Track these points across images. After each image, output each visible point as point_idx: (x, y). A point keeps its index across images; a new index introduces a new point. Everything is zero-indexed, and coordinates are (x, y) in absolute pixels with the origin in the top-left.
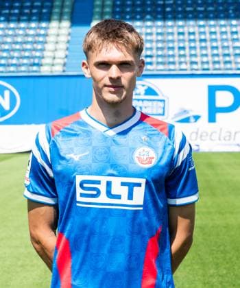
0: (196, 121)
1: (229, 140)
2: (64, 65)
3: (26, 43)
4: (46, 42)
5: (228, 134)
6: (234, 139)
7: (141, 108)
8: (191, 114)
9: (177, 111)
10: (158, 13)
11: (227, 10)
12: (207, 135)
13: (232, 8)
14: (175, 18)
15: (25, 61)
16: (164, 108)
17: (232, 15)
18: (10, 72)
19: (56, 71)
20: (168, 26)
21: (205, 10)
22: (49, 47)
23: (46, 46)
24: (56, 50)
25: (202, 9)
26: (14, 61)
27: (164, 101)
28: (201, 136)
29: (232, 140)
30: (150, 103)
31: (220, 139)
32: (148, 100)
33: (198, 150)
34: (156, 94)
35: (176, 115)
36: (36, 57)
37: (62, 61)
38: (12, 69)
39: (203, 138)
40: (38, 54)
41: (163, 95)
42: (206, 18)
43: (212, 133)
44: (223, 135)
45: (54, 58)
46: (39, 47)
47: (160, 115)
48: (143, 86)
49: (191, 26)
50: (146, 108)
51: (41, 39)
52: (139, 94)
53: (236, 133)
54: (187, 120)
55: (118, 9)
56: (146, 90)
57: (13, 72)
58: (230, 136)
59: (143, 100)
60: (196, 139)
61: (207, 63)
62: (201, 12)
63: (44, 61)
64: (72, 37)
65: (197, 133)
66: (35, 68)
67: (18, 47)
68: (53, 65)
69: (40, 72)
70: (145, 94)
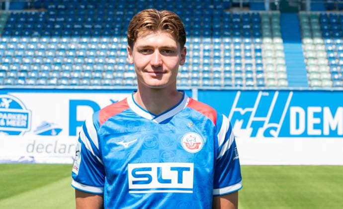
0: (57, 134)
1: (64, 152)
5: (63, 147)
6: (69, 152)
7: (5, 120)
8: (53, 127)
9: (39, 124)
10: (47, 29)
11: (113, 28)
12: (43, 148)
13: (118, 26)
14: (61, 35)
16: (27, 121)
17: (116, 33)
20: (53, 43)
21: (93, 28)
25: (90, 26)
27: (27, 114)
28: (37, 148)
29: (66, 153)
30: (14, 116)
31: (55, 152)
32: (12, 113)
33: (32, 161)
34: (20, 107)
35: (39, 128)
39: (39, 150)
41: (26, 109)
42: (91, 35)
43: (47, 146)
44: (59, 147)
47: (23, 127)
48: (8, 99)
49: (74, 43)
50: (10, 120)
52: (4, 107)
53: (70, 146)
54: (48, 133)
55: (9, 26)
56: (10, 104)
58: (65, 149)
59: (7, 113)
62: (88, 29)
65: (33, 145)
70: (10, 107)
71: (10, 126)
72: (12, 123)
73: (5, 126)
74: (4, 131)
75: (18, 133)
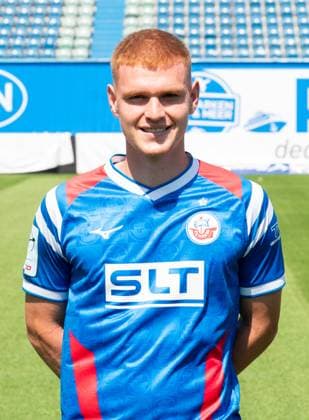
2: (90, 47)
3: (33, 15)
4: (62, 15)
7: (200, 110)
9: (252, 115)
12: (300, 151)
15: (34, 42)
16: (233, 111)
18: (12, 57)
19: (78, 56)
22: (68, 21)
23: (62, 19)
24: (77, 26)
26: (18, 42)
27: (234, 100)
28: (292, 152)
30: (213, 104)
32: (211, 99)
33: (287, 171)
36: (49, 36)
37: (86, 42)
38: (15, 52)
39: (294, 154)
40: (52, 31)
41: (232, 93)
43: (307, 148)
45: (75, 38)
46: (53, 21)
47: (228, 120)
48: (204, 78)
50: (207, 110)
51: (55, 10)
54: (266, 129)
56: (208, 85)
57: (17, 57)
59: (203, 99)
60: (284, 156)
61: (295, 46)
63: (60, 42)
64: (99, 8)
65: (285, 147)
66: (48, 52)
67: (22, 21)
68: (73, 47)
69: (54, 57)
70: (207, 91)
71: (207, 119)
72: (211, 114)
73: (201, 119)
74: (199, 127)
75: (219, 129)
